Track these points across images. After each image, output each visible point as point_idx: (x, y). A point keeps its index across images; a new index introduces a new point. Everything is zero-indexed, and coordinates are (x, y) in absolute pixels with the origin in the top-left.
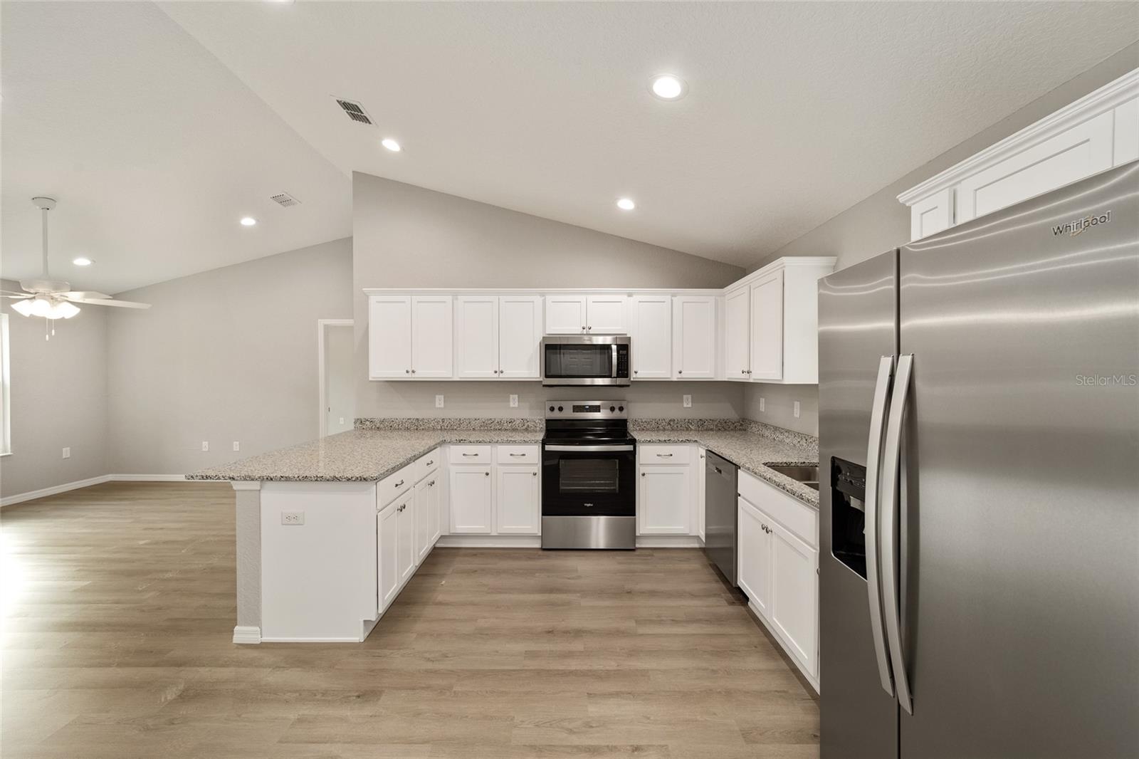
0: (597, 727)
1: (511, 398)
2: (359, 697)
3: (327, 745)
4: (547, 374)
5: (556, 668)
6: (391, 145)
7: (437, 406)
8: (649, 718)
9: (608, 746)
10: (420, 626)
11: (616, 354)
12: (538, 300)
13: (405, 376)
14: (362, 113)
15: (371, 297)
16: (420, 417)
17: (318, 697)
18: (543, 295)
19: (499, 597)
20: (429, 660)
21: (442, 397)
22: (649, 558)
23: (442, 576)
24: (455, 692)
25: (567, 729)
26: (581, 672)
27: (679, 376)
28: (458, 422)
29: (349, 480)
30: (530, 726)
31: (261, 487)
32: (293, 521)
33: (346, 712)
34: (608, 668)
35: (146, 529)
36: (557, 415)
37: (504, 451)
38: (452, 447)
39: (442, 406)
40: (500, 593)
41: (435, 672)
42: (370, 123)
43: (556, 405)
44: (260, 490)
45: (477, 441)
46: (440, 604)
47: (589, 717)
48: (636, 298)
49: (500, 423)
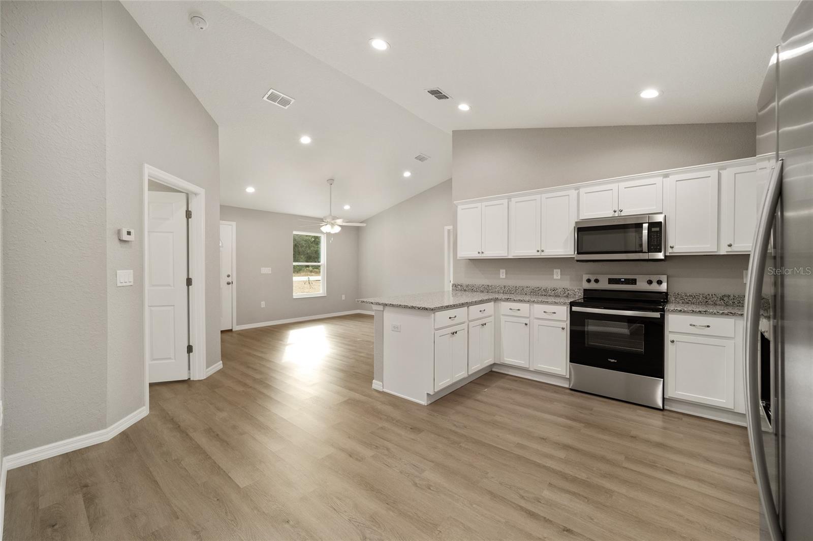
0: (543, 504)
1: (555, 272)
2: (411, 428)
3: (388, 442)
4: (579, 251)
5: (534, 460)
6: (464, 107)
7: (501, 277)
8: (592, 519)
9: (545, 518)
10: (460, 408)
11: (647, 231)
12: (573, 193)
13: (476, 256)
14: (441, 93)
15: (459, 206)
16: (490, 285)
17: (394, 422)
18: (577, 189)
19: (518, 408)
20: (455, 425)
21: (504, 271)
22: (677, 420)
23: (487, 387)
24: (461, 446)
25: (521, 495)
26: (553, 469)
27: (729, 249)
28: (514, 289)
29: (419, 309)
30: (496, 482)
31: (384, 309)
32: (396, 330)
33: (402, 432)
34: (577, 476)
35: (362, 334)
36: (593, 286)
37: (539, 309)
38: (502, 303)
39: (504, 277)
40: (520, 406)
41: (456, 433)
42: (448, 98)
43: (593, 278)
44: (383, 311)
45: (519, 300)
46: (478, 400)
47: (542, 496)
48: (673, 178)
49: (545, 290)
